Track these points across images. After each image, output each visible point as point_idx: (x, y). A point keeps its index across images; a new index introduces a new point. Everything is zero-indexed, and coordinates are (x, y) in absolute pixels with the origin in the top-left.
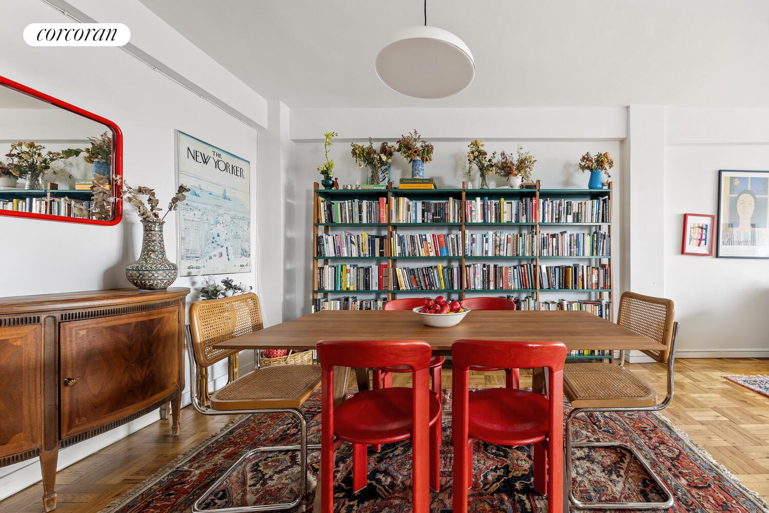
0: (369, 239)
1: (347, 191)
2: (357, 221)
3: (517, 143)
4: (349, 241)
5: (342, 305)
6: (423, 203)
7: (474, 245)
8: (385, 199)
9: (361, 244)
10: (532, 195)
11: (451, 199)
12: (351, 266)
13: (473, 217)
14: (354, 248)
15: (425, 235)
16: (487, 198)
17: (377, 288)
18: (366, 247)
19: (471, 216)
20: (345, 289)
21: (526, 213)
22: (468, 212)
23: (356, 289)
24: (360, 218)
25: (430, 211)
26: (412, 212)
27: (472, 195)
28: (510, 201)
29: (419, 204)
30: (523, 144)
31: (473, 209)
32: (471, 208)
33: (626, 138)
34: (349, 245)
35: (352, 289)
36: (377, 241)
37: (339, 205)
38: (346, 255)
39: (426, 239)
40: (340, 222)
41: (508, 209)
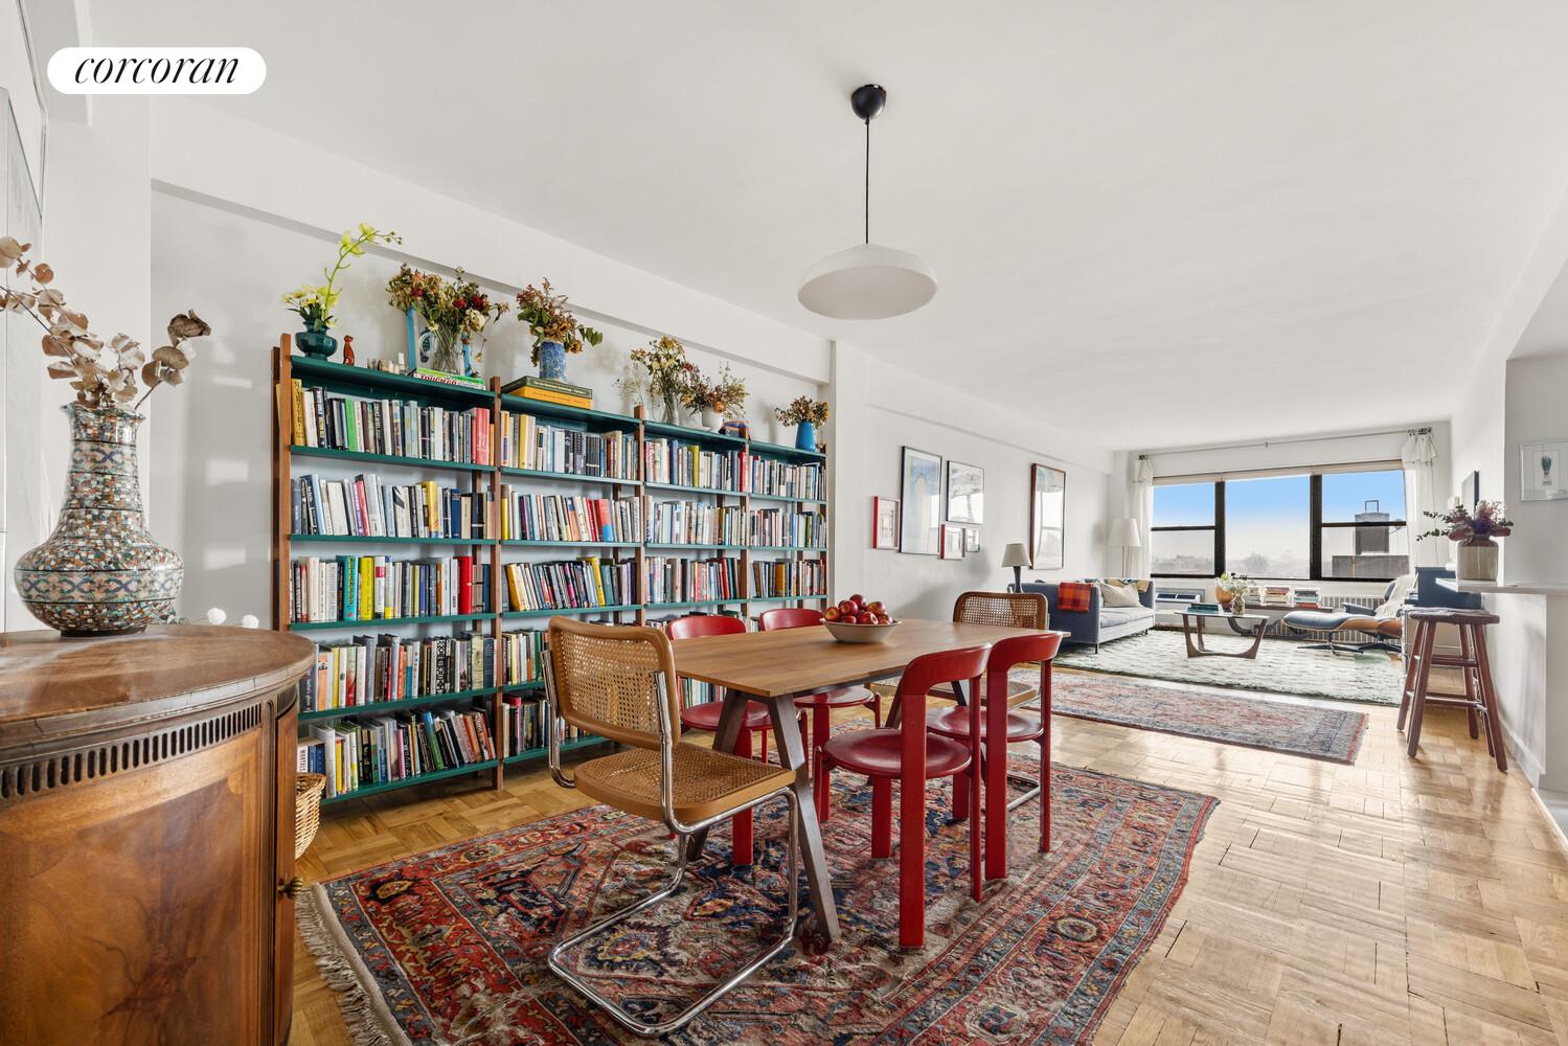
0: (445, 499)
1: (385, 376)
2: (414, 451)
3: (724, 361)
4: (390, 498)
5: (372, 656)
6: (567, 434)
7: (659, 523)
8: (488, 411)
9: (420, 507)
10: (740, 447)
11: (619, 434)
12: (387, 560)
13: (657, 473)
14: (403, 514)
15: (571, 499)
16: (676, 443)
17: (455, 611)
18: (437, 516)
19: (654, 470)
20: (369, 616)
21: (732, 476)
22: (650, 461)
23: (398, 615)
24: (426, 447)
25: (581, 453)
26: (546, 450)
27: (654, 433)
28: (709, 453)
29: (560, 436)
30: (732, 364)
31: (658, 459)
32: (654, 455)
33: (827, 384)
34: (390, 510)
35: (389, 616)
36: (466, 503)
37: (358, 405)
38: (381, 533)
39: (573, 507)
40: (360, 448)
41: (707, 467)
